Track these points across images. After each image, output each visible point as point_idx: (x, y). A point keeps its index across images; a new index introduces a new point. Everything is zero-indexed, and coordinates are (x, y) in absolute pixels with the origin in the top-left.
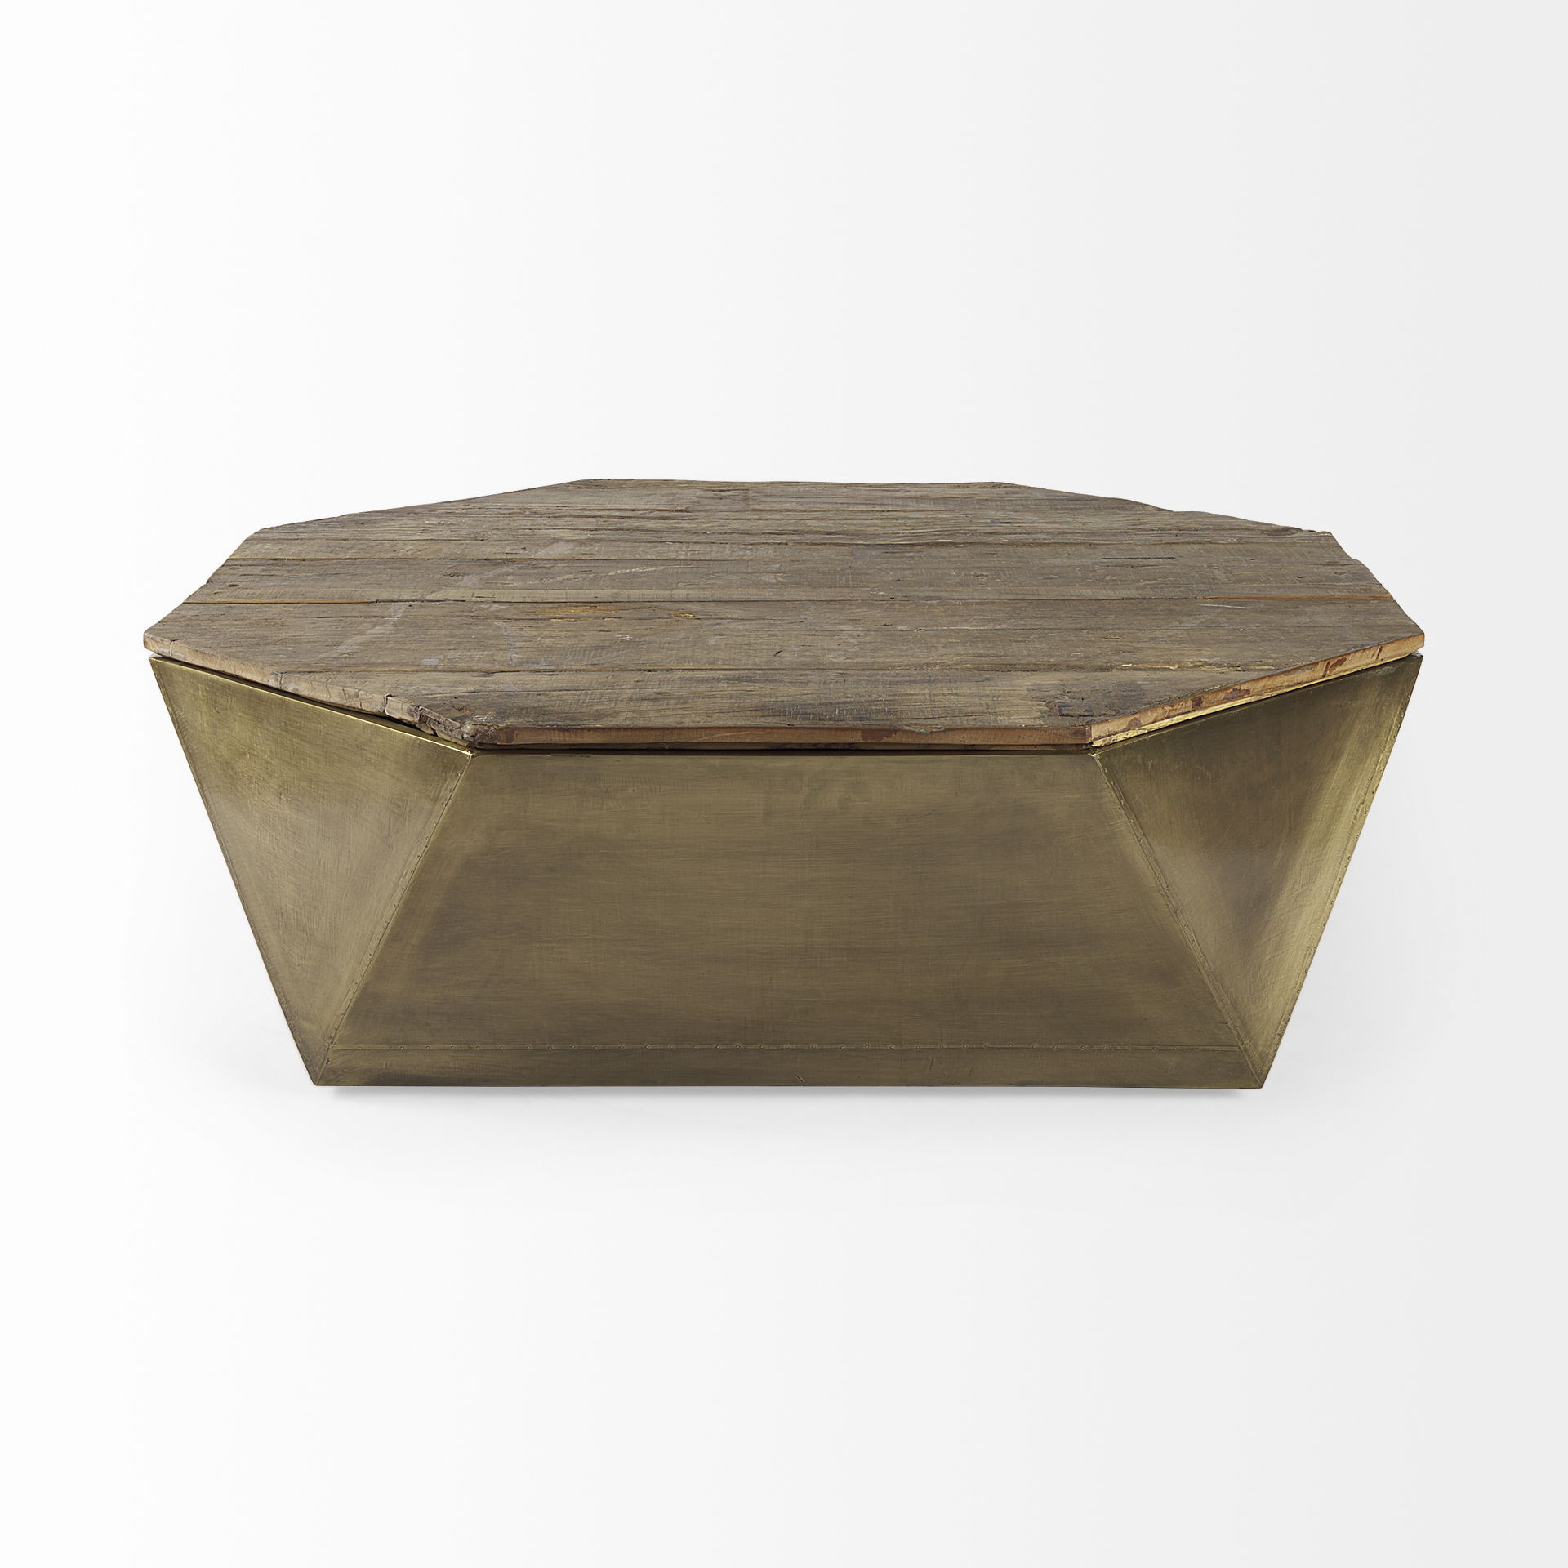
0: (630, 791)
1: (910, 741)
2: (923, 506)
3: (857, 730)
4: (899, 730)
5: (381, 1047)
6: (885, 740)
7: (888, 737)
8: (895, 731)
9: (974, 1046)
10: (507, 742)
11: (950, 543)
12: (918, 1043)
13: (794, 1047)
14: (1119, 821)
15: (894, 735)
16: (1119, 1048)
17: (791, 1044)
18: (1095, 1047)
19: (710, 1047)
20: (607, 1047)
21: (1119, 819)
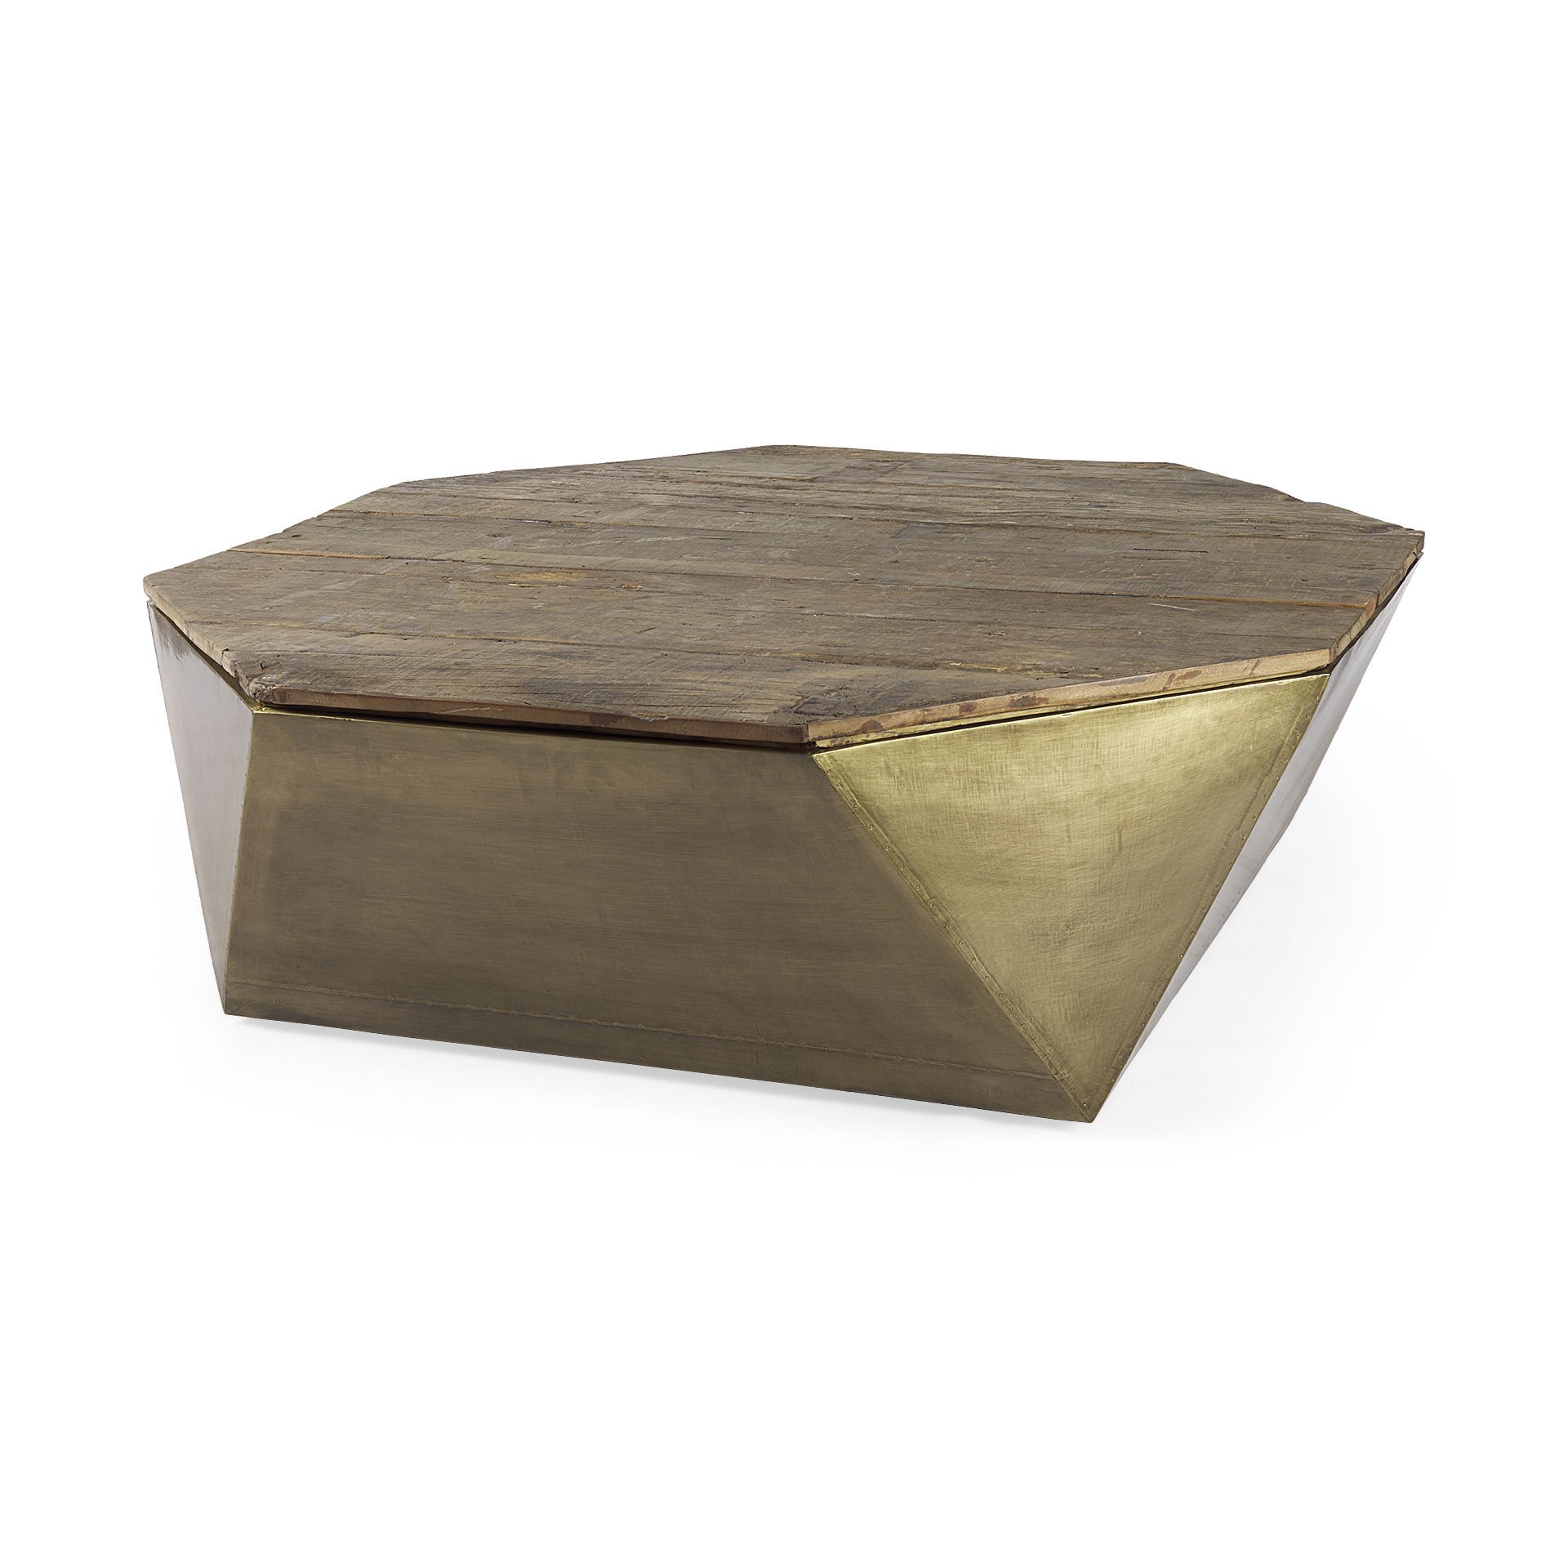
0: (397, 758)
1: (636, 728)
2: (1051, 486)
3: (585, 713)
4: (623, 716)
5: (266, 983)
6: (612, 725)
7: (614, 722)
8: (621, 717)
9: (792, 1044)
10: (281, 701)
11: (1012, 525)
12: (738, 1036)
13: (624, 1025)
14: (857, 826)
15: (619, 721)
16: (933, 1063)
17: (621, 1022)
18: (909, 1059)
19: (548, 1017)
20: (458, 1006)
21: (856, 824)
